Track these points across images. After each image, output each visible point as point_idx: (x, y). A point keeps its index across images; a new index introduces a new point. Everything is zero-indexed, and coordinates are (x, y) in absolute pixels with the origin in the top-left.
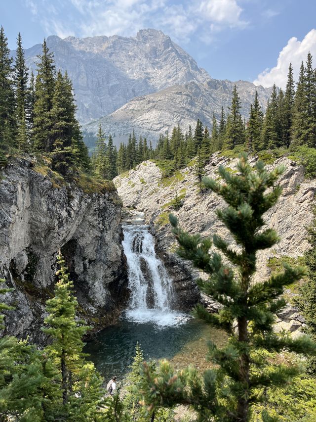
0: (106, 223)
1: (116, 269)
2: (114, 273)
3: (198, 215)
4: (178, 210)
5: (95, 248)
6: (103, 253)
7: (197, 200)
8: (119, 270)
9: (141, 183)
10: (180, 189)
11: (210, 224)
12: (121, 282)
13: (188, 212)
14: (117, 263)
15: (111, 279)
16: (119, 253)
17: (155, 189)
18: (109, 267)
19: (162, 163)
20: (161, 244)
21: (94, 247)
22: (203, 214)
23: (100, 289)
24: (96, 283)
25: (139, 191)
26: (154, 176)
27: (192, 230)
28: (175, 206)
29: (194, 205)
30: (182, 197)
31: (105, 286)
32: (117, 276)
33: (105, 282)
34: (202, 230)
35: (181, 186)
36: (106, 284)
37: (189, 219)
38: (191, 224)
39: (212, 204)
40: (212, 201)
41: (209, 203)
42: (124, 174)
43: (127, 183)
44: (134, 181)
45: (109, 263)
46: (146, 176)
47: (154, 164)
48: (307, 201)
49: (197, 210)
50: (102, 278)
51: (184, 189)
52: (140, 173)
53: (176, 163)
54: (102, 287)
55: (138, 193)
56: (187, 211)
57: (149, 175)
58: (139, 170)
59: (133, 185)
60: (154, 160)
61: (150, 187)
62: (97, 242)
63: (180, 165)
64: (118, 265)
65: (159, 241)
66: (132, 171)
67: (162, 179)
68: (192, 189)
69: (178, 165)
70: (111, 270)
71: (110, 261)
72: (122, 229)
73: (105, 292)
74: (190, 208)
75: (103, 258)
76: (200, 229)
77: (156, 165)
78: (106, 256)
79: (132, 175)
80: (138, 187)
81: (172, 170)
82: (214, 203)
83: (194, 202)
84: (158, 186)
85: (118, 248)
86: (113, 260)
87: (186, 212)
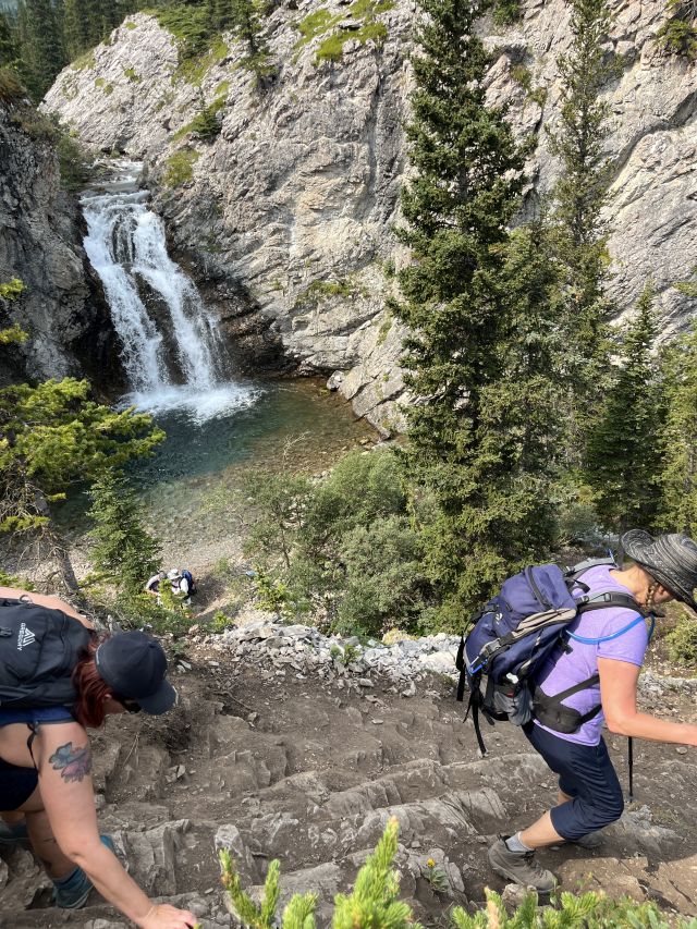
0: (21, 190)
1: (80, 306)
2: (78, 318)
3: (257, 148)
4: (212, 143)
5: (13, 260)
6: (36, 271)
7: (253, 110)
8: (88, 309)
9: (128, 79)
10: (215, 85)
11: (287, 171)
12: (103, 336)
13: (234, 144)
14: (80, 291)
15: (74, 332)
16: (78, 267)
17: (166, 96)
18: (61, 303)
19: (176, 17)
20: (182, 234)
21: (9, 257)
22: (267, 145)
23: (52, 356)
24: (38, 344)
25: (126, 103)
26: (157, 57)
27: (247, 191)
28: (204, 131)
29: (246, 124)
30: (220, 105)
31: (63, 349)
32: (88, 324)
33: (61, 339)
34: (271, 189)
35: (218, 75)
36: (66, 344)
37: (235, 162)
38: (243, 177)
39: (284, 115)
40: (285, 108)
41: (278, 115)
42: (82, 59)
43: (92, 84)
44: (110, 76)
45: (59, 294)
46: (139, 58)
47: (156, 23)
48: (496, 83)
49: (253, 137)
50: (53, 330)
51: (226, 83)
52: (121, 52)
53: (212, 12)
54: (54, 351)
55: (124, 110)
56: (232, 140)
57: (145, 56)
58: (119, 42)
59: (110, 89)
60: (155, 12)
61: (153, 91)
62: (13, 242)
63: (221, 17)
64: (83, 296)
65: (174, 228)
66: (101, 47)
67: (180, 62)
68: (242, 80)
69: (217, 19)
70: (69, 311)
71: (60, 289)
72: (80, 208)
73: (65, 362)
74: (237, 132)
75: (39, 281)
76: (265, 185)
77: (161, 25)
78: (45, 278)
79: (102, 60)
80: (122, 93)
81: (203, 35)
82: (288, 113)
83: (245, 115)
84: (173, 84)
85: (71, 254)
86: (68, 285)
87: (230, 146)
